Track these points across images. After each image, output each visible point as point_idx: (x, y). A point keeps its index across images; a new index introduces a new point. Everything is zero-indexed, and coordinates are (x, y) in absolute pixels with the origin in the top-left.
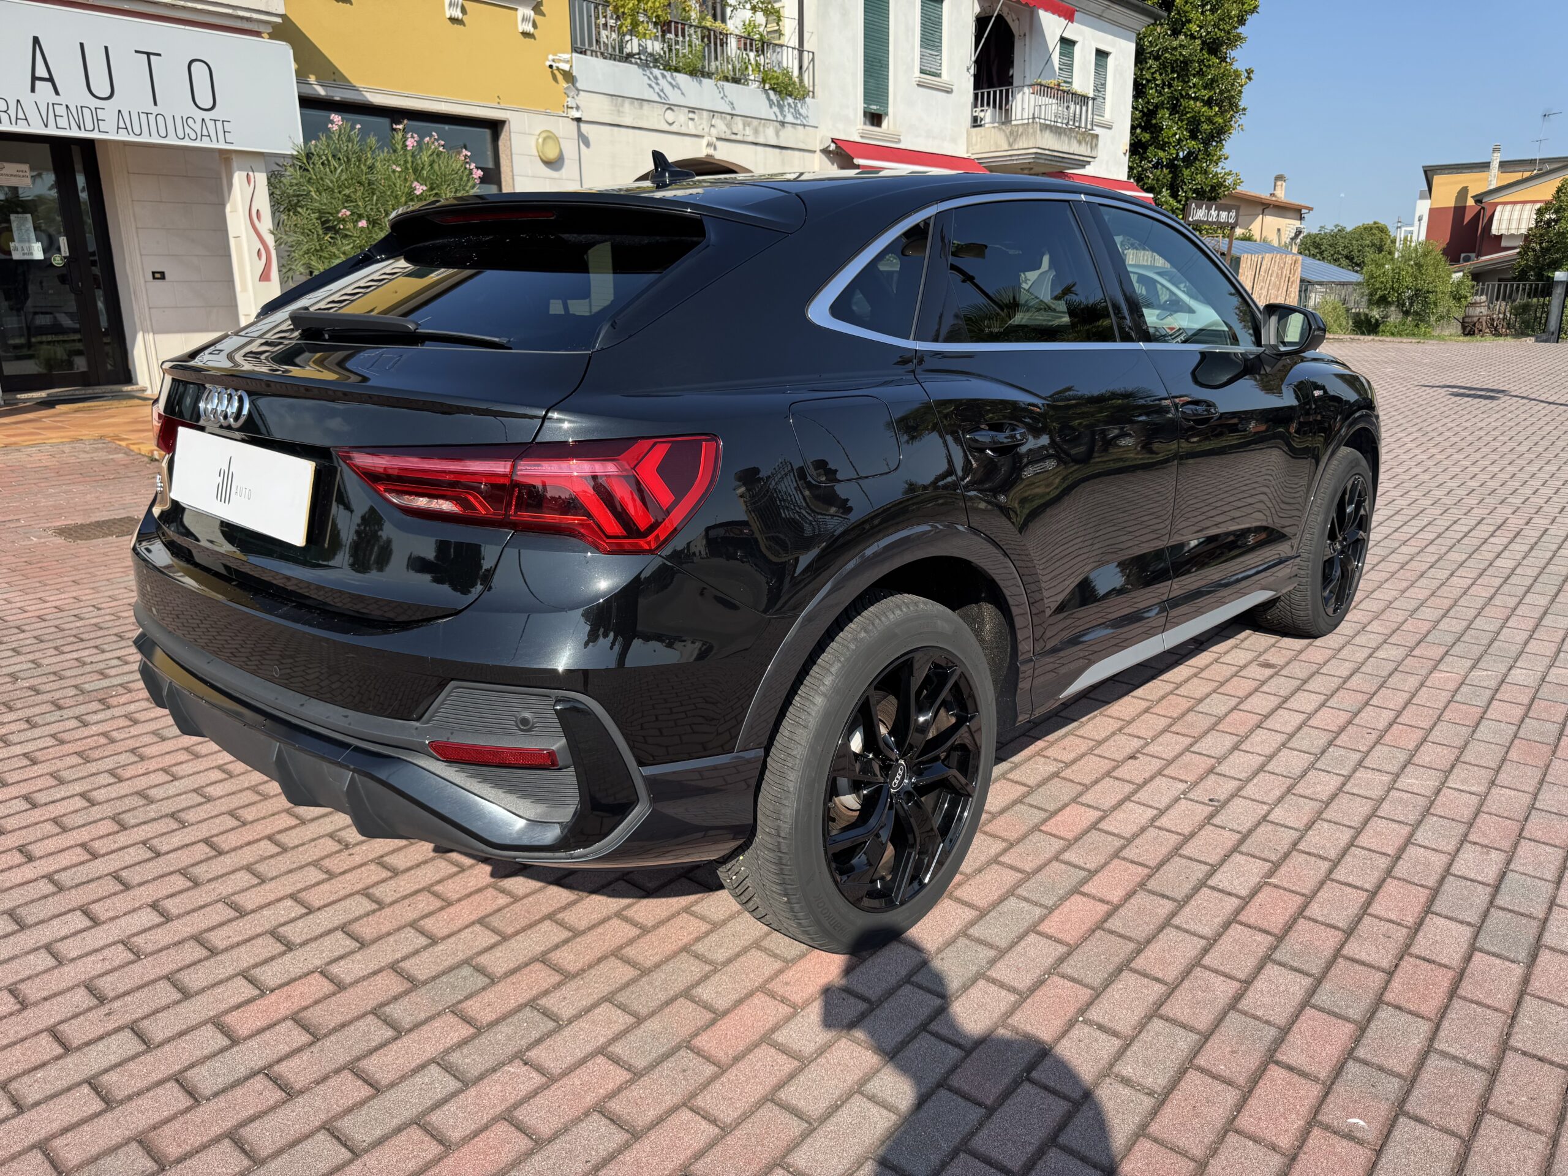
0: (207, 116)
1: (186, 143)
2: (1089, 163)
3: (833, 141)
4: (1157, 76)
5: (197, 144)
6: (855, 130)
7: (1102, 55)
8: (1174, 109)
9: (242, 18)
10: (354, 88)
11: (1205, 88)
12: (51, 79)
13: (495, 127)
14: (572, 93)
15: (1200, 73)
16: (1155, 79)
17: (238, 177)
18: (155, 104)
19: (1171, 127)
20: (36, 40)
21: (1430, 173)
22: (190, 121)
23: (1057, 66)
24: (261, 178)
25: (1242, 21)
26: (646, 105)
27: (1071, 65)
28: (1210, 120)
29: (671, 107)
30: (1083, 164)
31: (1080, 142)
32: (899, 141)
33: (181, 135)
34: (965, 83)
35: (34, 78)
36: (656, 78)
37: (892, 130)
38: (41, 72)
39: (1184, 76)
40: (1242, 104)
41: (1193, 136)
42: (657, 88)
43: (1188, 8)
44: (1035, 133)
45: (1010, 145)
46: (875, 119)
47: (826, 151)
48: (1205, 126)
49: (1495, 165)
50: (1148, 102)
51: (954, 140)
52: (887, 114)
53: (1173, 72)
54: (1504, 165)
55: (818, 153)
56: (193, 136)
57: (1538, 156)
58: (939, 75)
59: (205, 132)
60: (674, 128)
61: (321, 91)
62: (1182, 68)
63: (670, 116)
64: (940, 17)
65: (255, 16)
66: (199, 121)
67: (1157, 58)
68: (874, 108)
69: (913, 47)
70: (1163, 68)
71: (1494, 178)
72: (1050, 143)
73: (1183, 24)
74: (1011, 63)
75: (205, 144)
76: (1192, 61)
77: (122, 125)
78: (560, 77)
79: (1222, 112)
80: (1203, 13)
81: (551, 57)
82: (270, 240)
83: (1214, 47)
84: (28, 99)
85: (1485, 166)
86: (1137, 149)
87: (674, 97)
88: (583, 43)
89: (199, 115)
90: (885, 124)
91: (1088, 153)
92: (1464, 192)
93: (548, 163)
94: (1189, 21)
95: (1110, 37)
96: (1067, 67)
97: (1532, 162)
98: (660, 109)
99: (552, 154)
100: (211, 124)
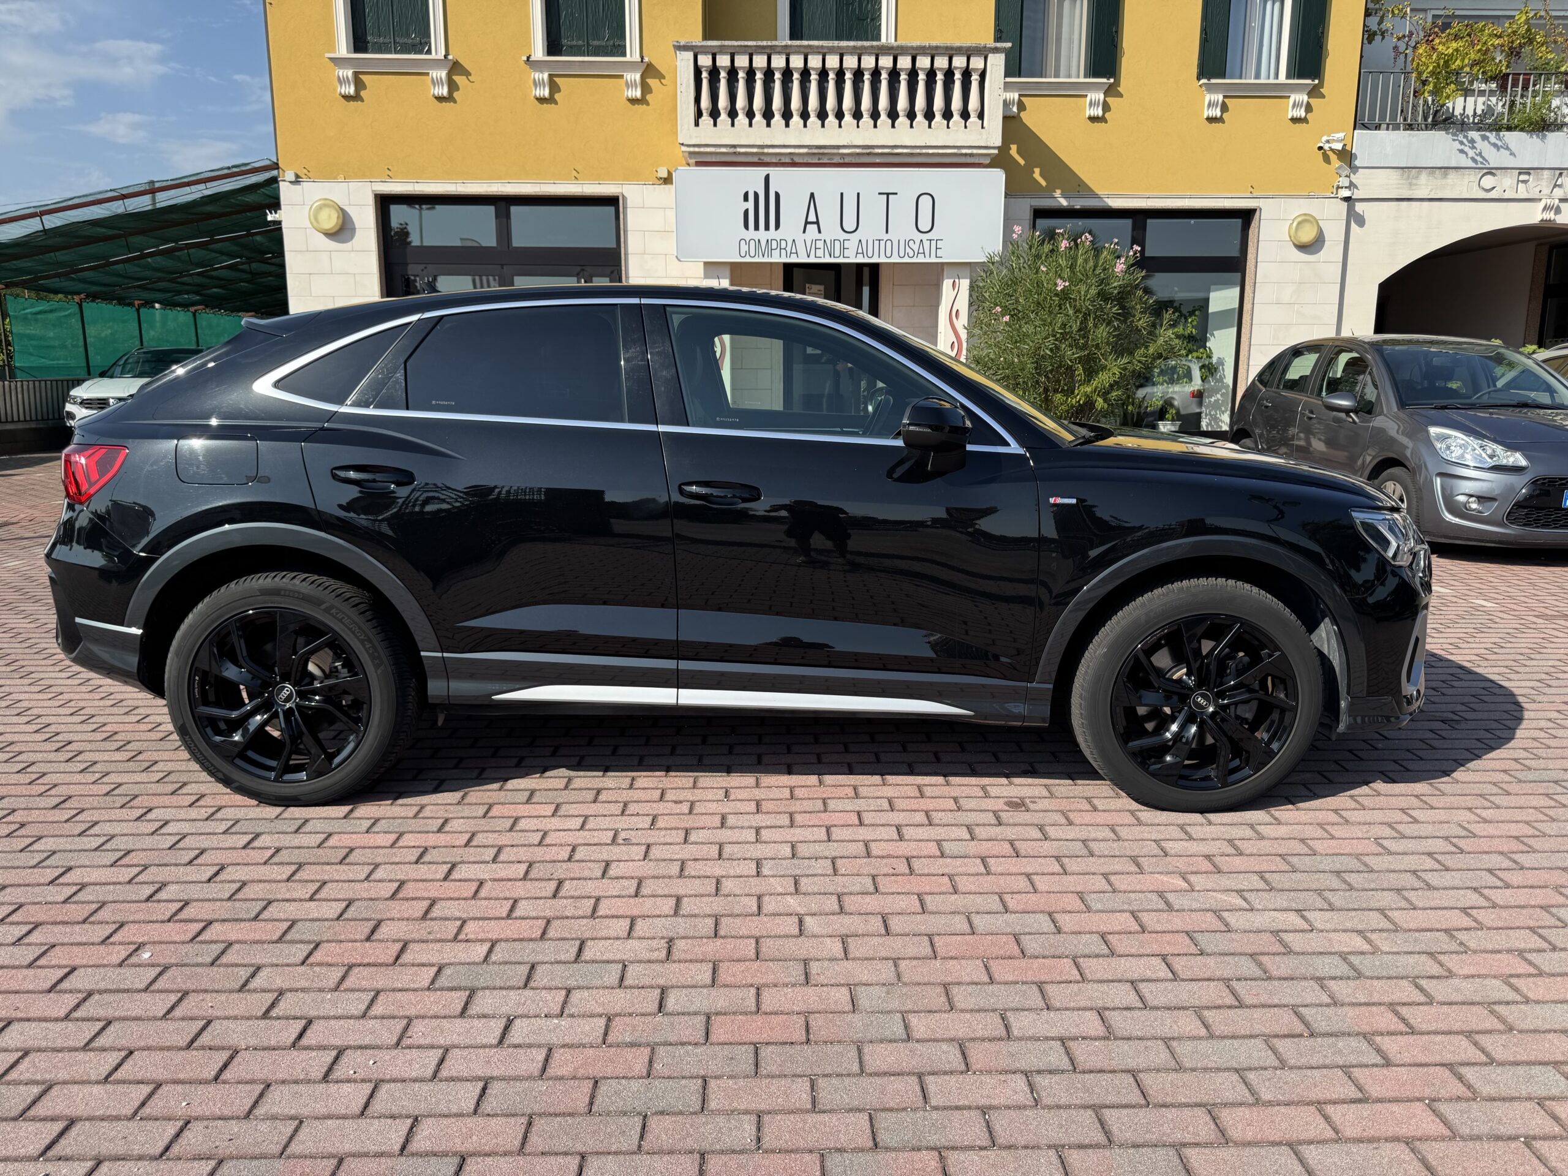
0: (925, 237)
1: (906, 260)
5: (914, 260)
9: (966, 155)
10: (1097, 196)
12: (817, 223)
13: (1246, 216)
14: (1347, 171)
17: (947, 284)
18: (887, 232)
20: (812, 195)
22: (911, 243)
24: (965, 284)
26: (1452, 175)
29: (1491, 172)
33: (902, 254)
35: (807, 223)
36: (1472, 141)
38: (812, 218)
42: (1471, 153)
56: (911, 254)
59: (921, 251)
60: (1493, 194)
61: (1064, 202)
63: (1488, 181)
65: (975, 151)
66: (918, 242)
75: (921, 259)
77: (860, 251)
78: (1333, 157)
81: (1325, 138)
82: (963, 335)
84: (800, 238)
87: (1495, 158)
88: (1372, 116)
89: (918, 237)
93: (1302, 247)
98: (1474, 176)
99: (1307, 235)
100: (926, 244)
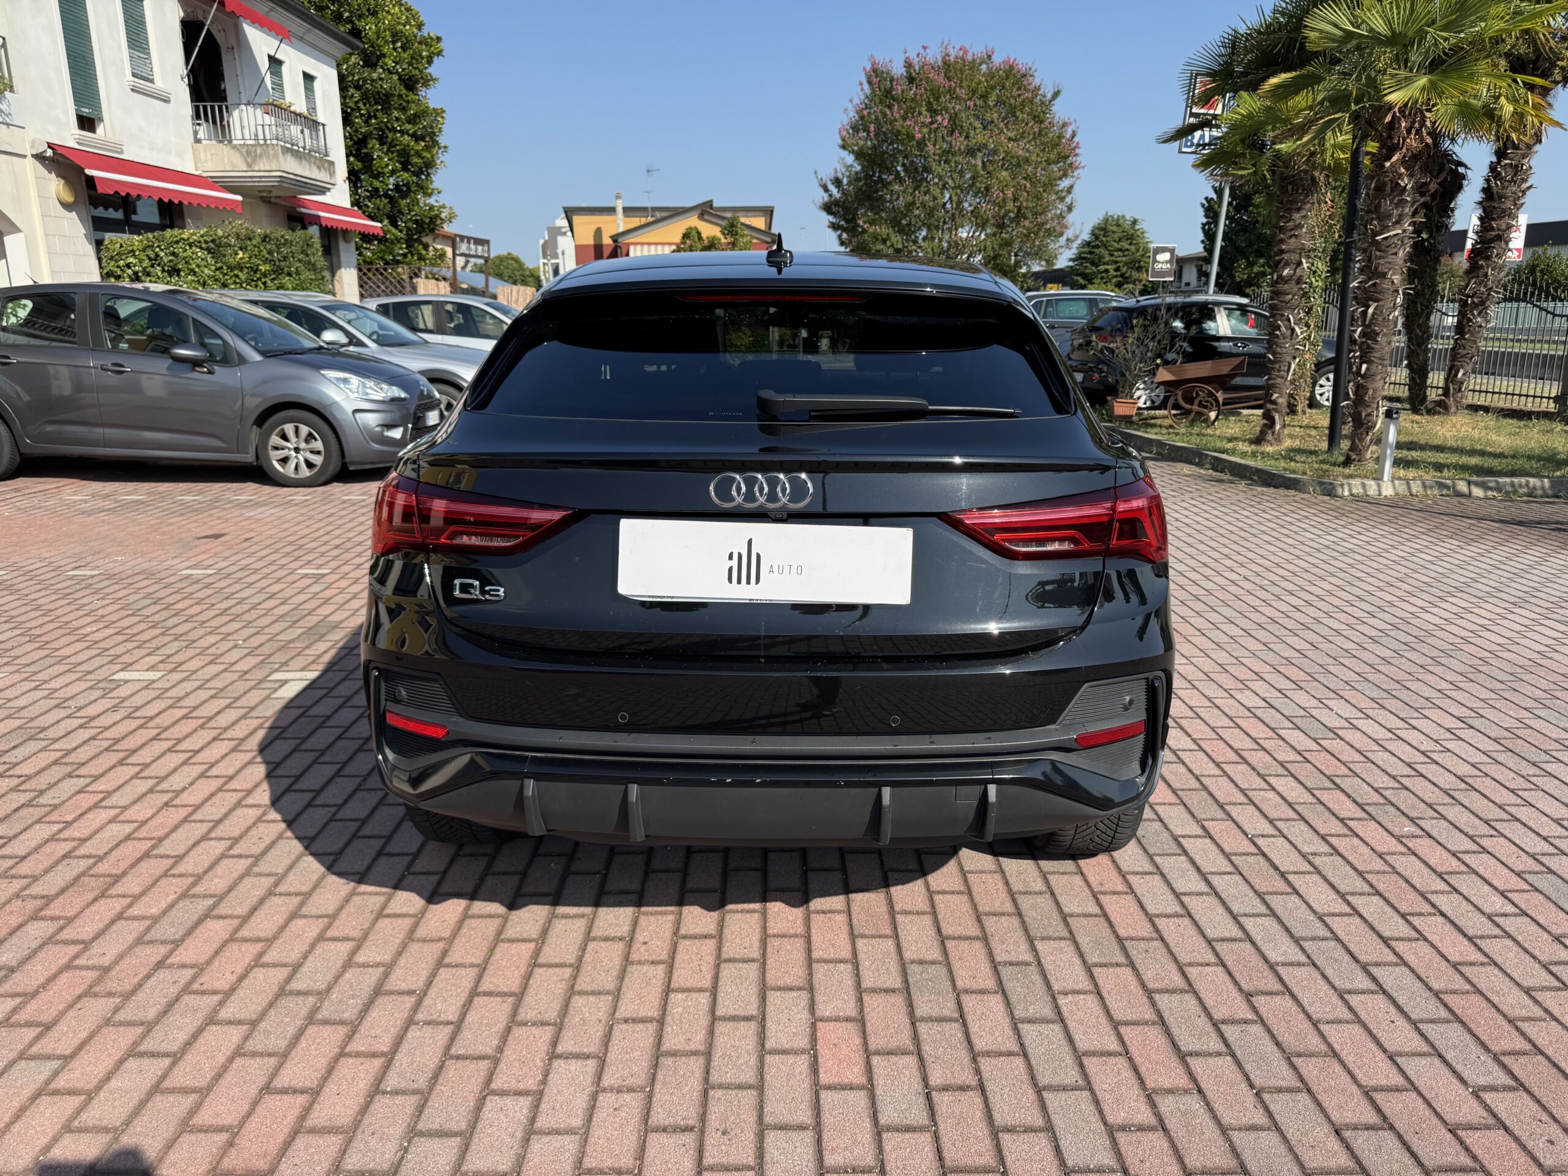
2: (329, 189)
3: (50, 146)
4: (361, 105)
6: (70, 136)
7: (308, 78)
8: (382, 140)
11: (409, 122)
15: (403, 109)
16: (359, 109)
19: (383, 159)
21: (569, 213)
23: (269, 86)
25: (430, 62)
27: (281, 85)
28: (418, 154)
30: (323, 191)
31: (319, 168)
32: (122, 152)
34: (181, 93)
37: (110, 137)
39: (387, 109)
40: (442, 140)
41: (405, 168)
43: (380, 42)
44: (276, 156)
45: (249, 165)
46: (87, 123)
47: (39, 157)
48: (415, 160)
49: (620, 210)
50: (356, 131)
51: (180, 155)
52: (101, 120)
53: (376, 103)
54: (628, 211)
55: (30, 159)
57: (649, 205)
58: (152, 81)
62: (385, 100)
64: (143, 16)
67: (358, 88)
68: (86, 111)
69: (120, 46)
70: (365, 97)
71: (620, 223)
72: (293, 167)
73: (379, 58)
74: (221, 77)
76: (393, 95)
79: (427, 148)
80: (395, 49)
83: (411, 83)
85: (611, 210)
86: (353, 177)
90: (100, 130)
91: (328, 179)
92: (598, 233)
94: (384, 56)
95: (313, 61)
96: (279, 86)
97: (645, 209)
